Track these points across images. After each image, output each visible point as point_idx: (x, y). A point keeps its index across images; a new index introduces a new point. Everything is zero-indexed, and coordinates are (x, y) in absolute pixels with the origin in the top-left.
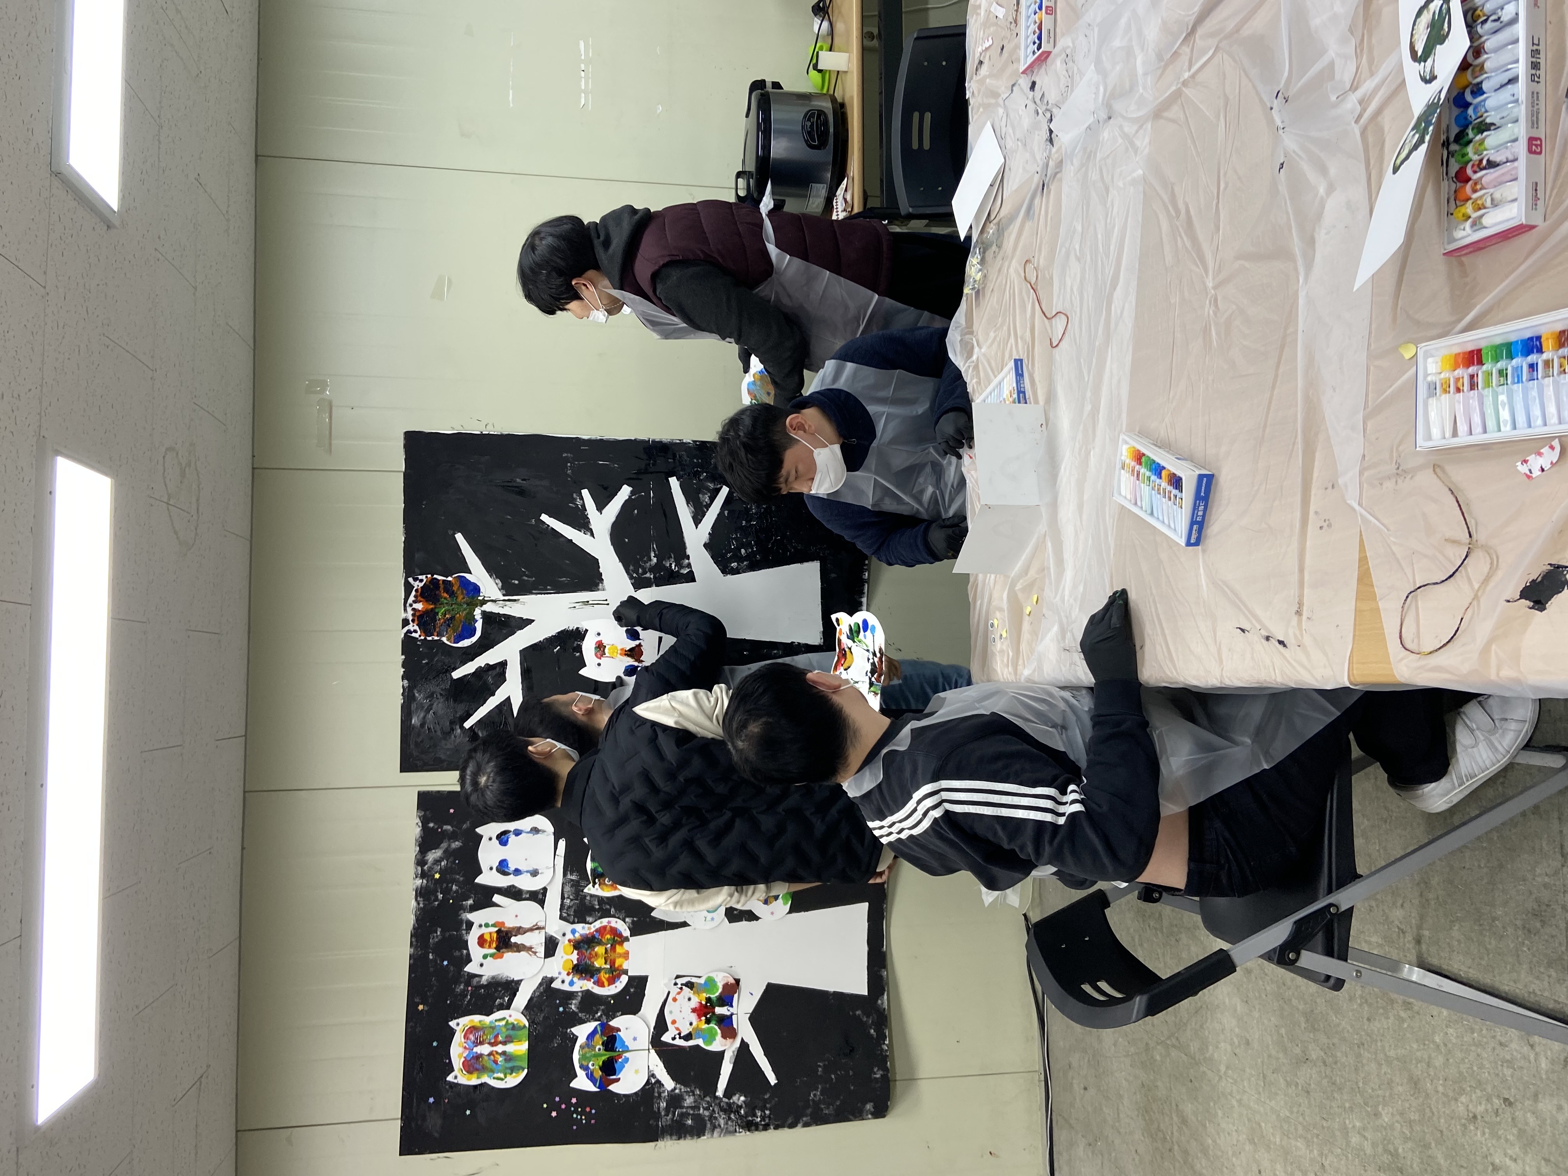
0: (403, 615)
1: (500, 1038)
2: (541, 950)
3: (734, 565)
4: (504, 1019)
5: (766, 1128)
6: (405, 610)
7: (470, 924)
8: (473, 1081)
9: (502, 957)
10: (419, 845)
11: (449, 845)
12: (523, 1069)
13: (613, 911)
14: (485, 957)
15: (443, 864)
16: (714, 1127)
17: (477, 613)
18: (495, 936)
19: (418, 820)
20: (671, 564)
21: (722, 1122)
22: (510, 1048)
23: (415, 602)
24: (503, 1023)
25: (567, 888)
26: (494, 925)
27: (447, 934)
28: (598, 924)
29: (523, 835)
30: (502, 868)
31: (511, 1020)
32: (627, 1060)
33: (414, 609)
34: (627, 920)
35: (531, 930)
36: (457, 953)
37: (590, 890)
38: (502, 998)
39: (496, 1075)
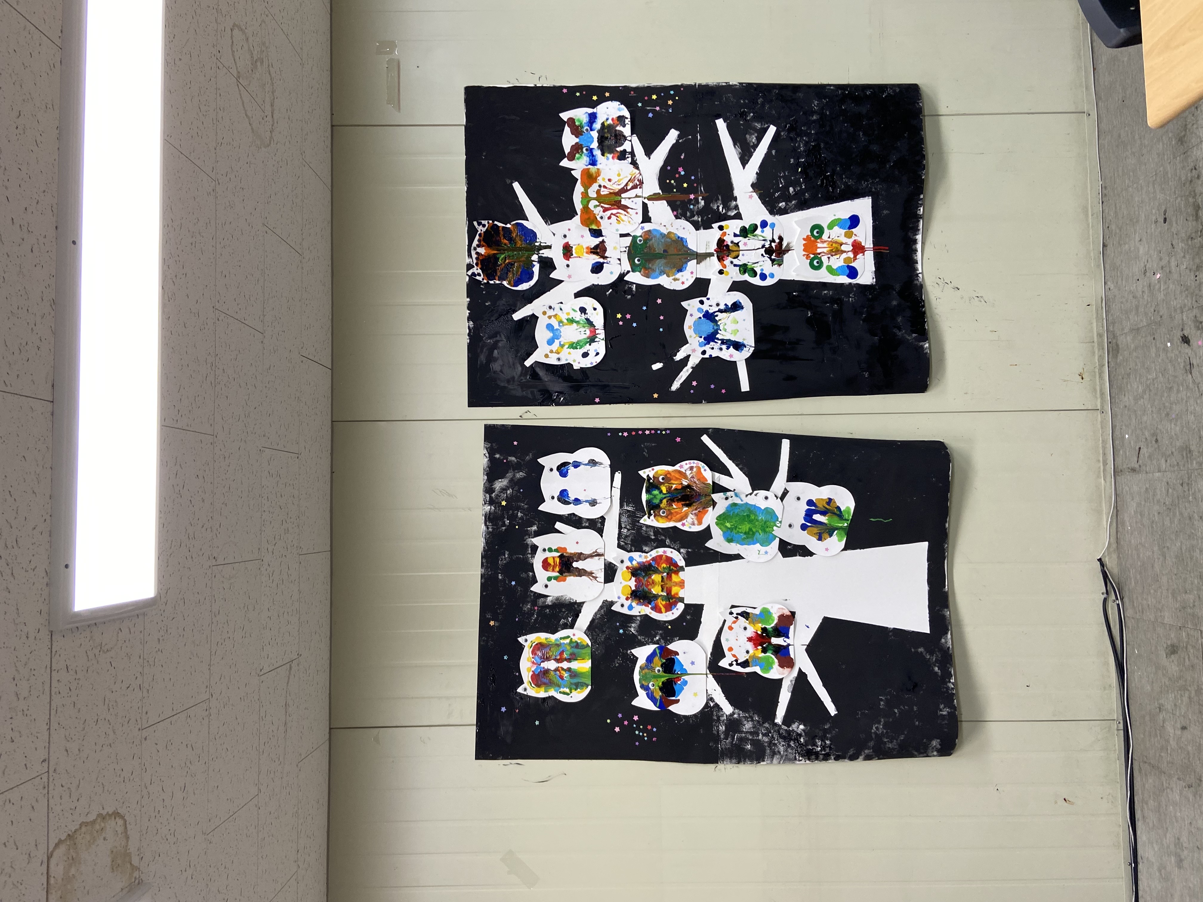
0: (468, 260)
1: (565, 655)
2: (601, 576)
3: (782, 204)
4: (568, 637)
5: (826, 758)
6: (470, 255)
7: (535, 548)
8: (541, 693)
9: (564, 580)
10: (487, 475)
11: (514, 475)
12: (587, 686)
13: (668, 542)
14: (549, 579)
15: (509, 492)
16: (774, 754)
17: (535, 257)
18: (558, 560)
19: (485, 452)
20: (718, 207)
21: (782, 749)
22: (575, 665)
23: (478, 246)
24: (568, 641)
25: (624, 519)
26: (556, 550)
27: (514, 557)
28: (654, 553)
29: (582, 467)
30: (563, 497)
31: (575, 639)
32: (686, 683)
33: (477, 253)
34: (682, 550)
35: (591, 556)
36: (523, 575)
37: (646, 520)
38: (566, 618)
39: (562, 690)
